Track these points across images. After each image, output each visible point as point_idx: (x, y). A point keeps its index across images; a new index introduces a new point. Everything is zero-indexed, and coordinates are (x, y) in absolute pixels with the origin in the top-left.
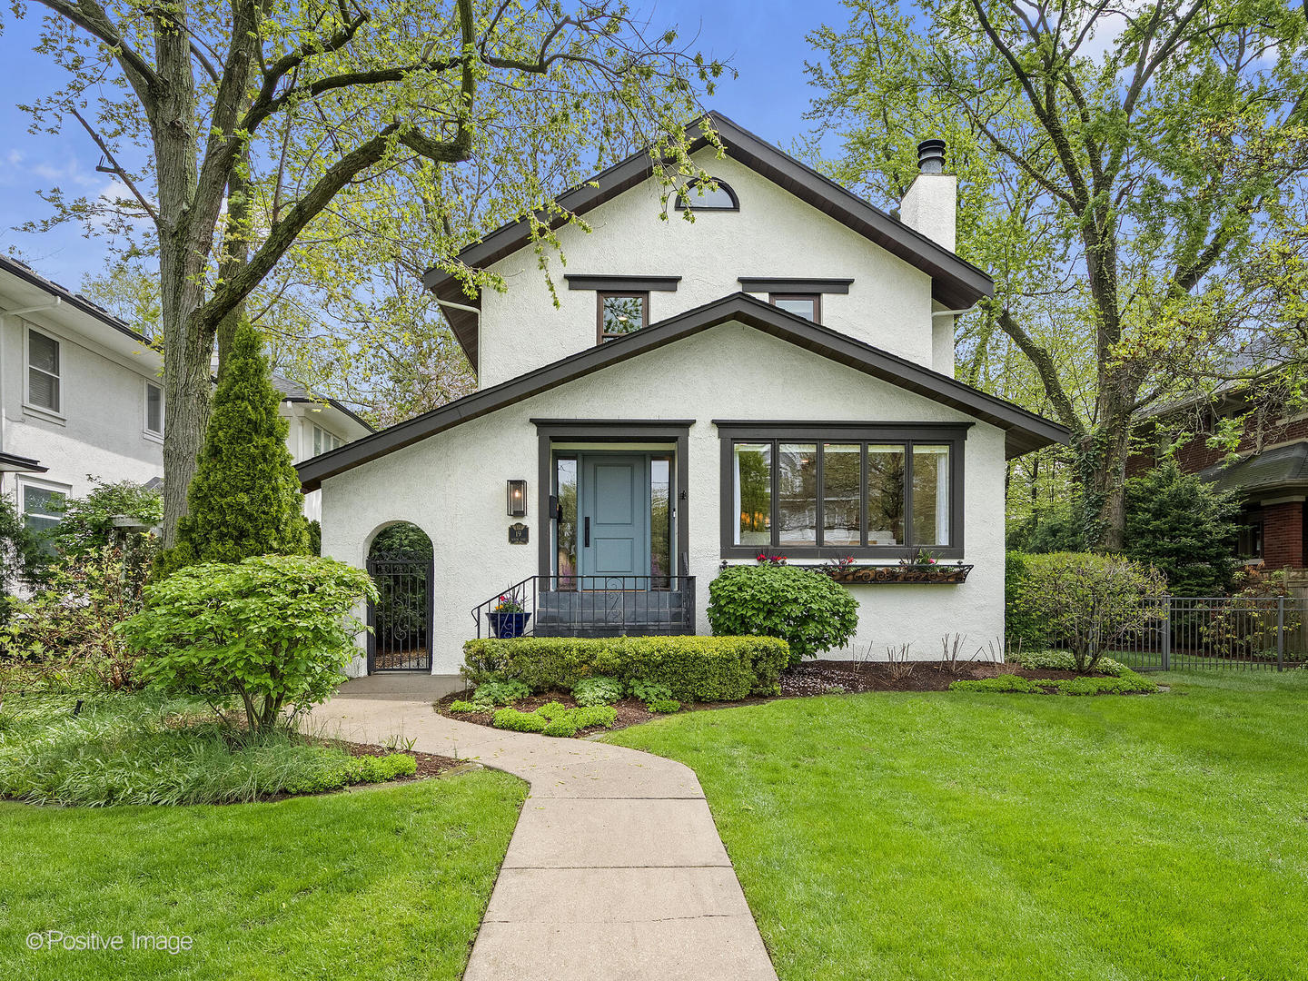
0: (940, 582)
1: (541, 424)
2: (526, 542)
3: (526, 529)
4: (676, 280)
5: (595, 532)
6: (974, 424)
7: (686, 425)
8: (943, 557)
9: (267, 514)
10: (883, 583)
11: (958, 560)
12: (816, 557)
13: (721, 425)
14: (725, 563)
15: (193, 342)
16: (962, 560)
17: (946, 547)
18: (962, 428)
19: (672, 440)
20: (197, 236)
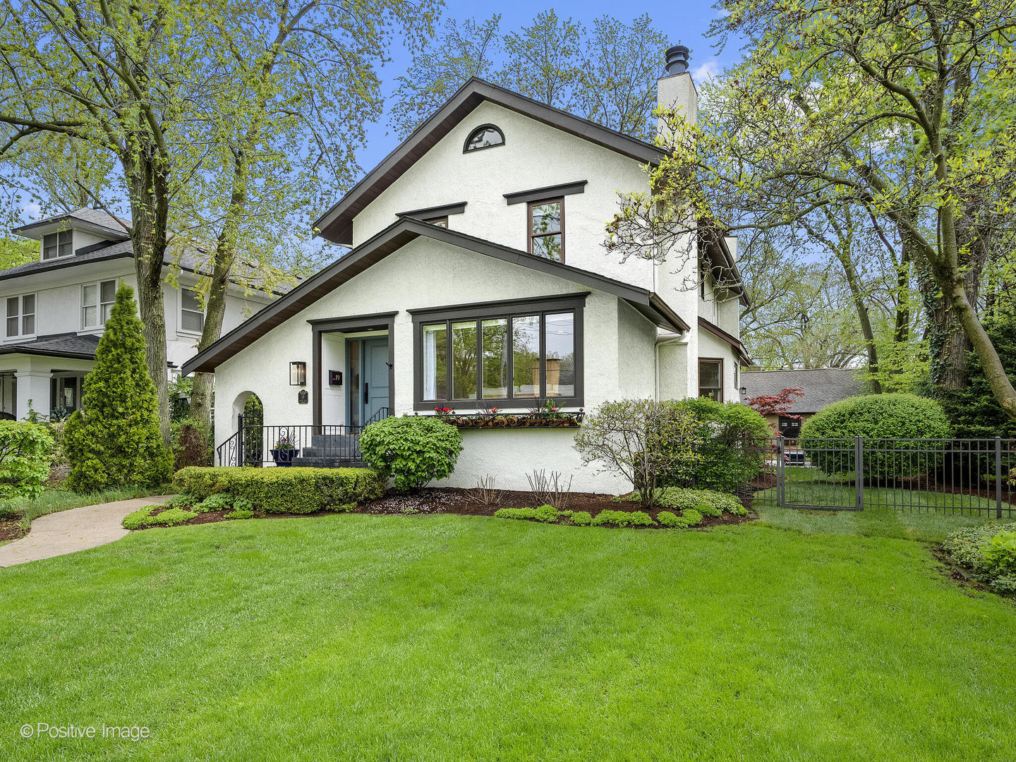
0: (557, 426)
1: (314, 323)
2: (307, 402)
3: (307, 394)
4: (463, 205)
5: (371, 393)
6: (589, 293)
7: (392, 315)
8: (565, 406)
9: (115, 392)
10: (515, 427)
11: (579, 408)
12: (475, 408)
13: (414, 313)
14: (416, 414)
15: (146, 294)
16: (583, 408)
17: (571, 397)
18: (581, 297)
19: (385, 327)
20: (144, 235)
